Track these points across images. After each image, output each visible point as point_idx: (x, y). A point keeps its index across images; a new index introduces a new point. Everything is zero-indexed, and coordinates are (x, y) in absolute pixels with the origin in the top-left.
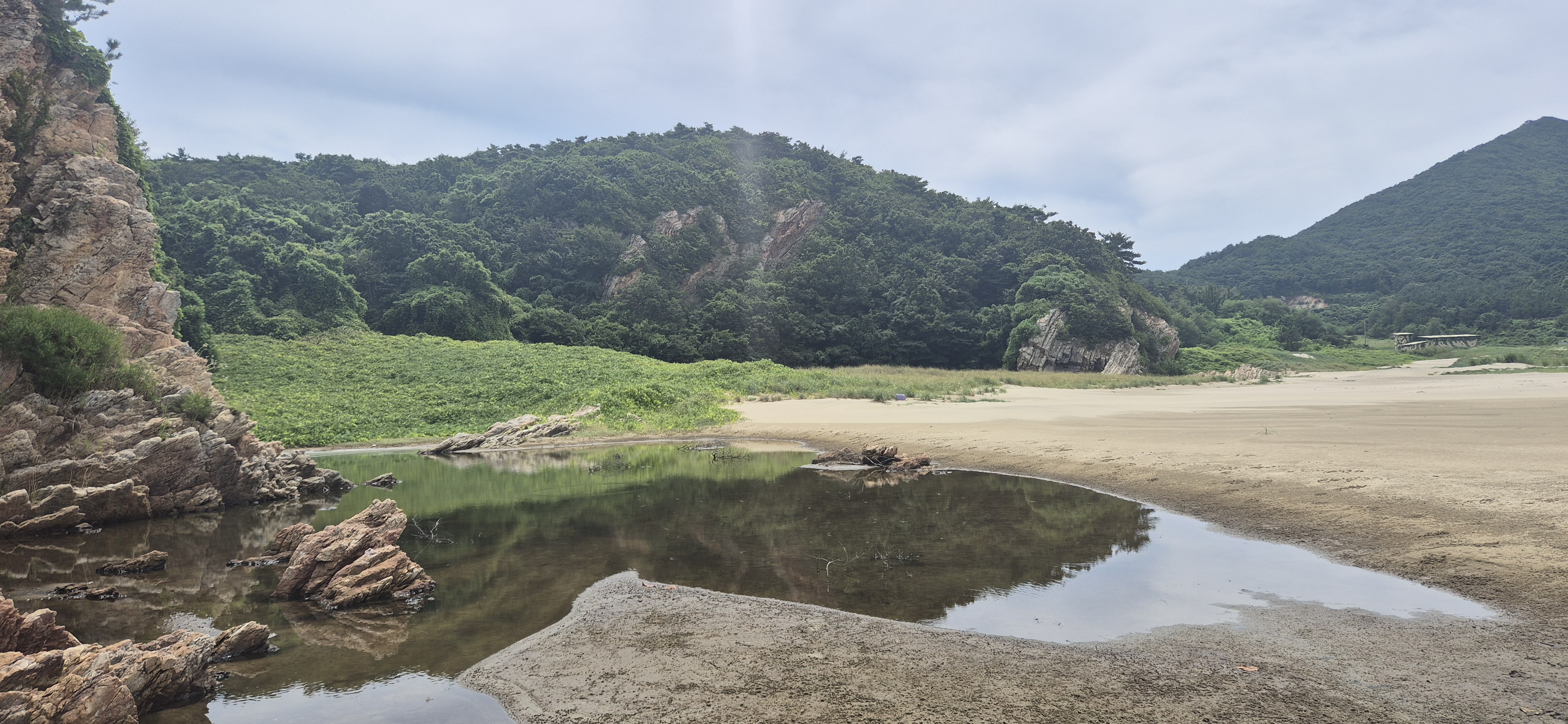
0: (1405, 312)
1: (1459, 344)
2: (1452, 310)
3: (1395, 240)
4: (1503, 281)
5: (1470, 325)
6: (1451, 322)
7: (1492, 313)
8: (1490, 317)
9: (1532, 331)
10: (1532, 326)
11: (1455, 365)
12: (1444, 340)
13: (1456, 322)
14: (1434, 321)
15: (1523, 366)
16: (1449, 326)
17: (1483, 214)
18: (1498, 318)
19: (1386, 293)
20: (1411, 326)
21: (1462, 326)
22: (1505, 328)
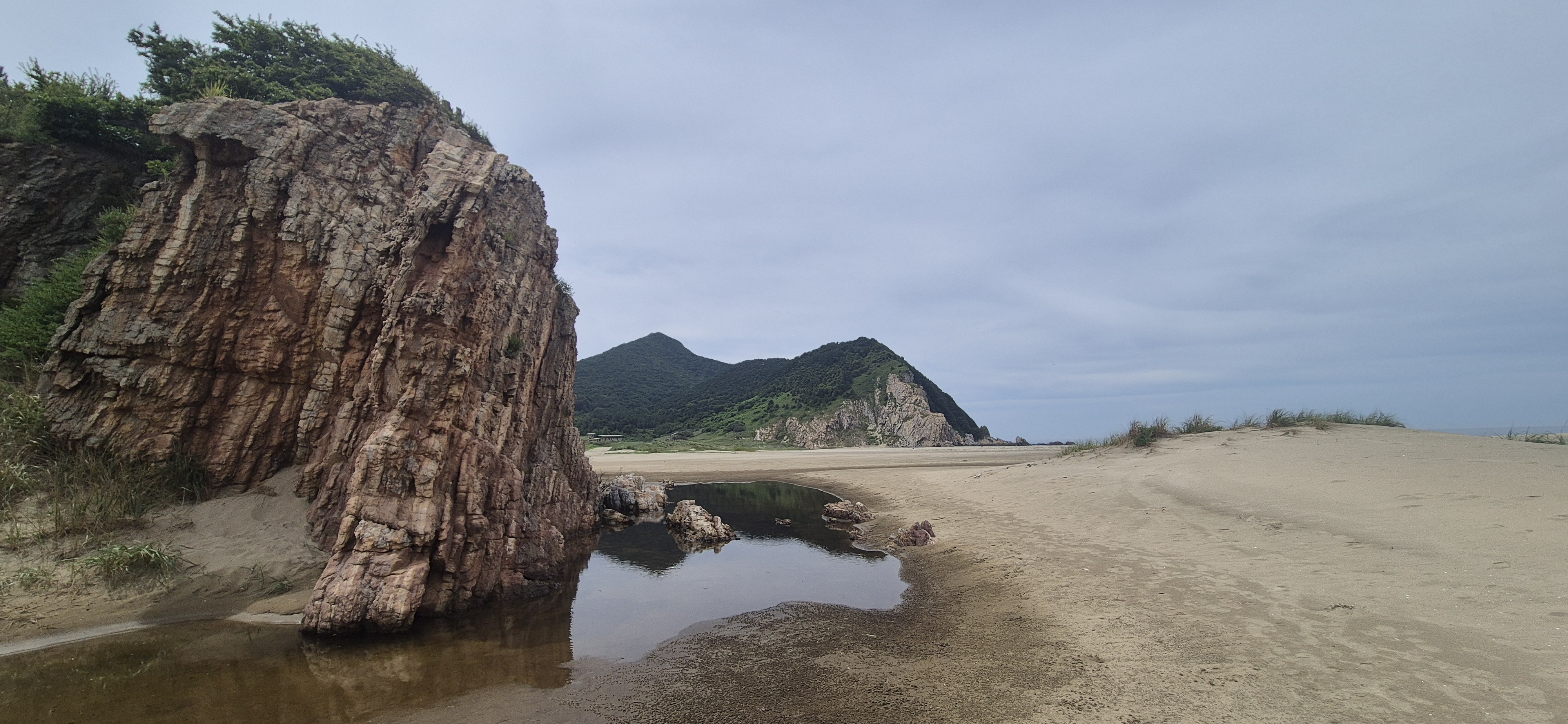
0: (594, 423)
1: (615, 440)
2: (613, 423)
3: (592, 385)
4: (636, 409)
5: (620, 431)
6: (612, 430)
7: (629, 425)
8: (628, 427)
9: (644, 435)
10: (644, 432)
11: (610, 450)
12: (609, 437)
13: (615, 429)
14: (606, 428)
15: (633, 451)
16: (612, 431)
17: (630, 376)
18: (632, 428)
19: (586, 412)
20: (596, 430)
21: (617, 431)
22: (634, 433)
